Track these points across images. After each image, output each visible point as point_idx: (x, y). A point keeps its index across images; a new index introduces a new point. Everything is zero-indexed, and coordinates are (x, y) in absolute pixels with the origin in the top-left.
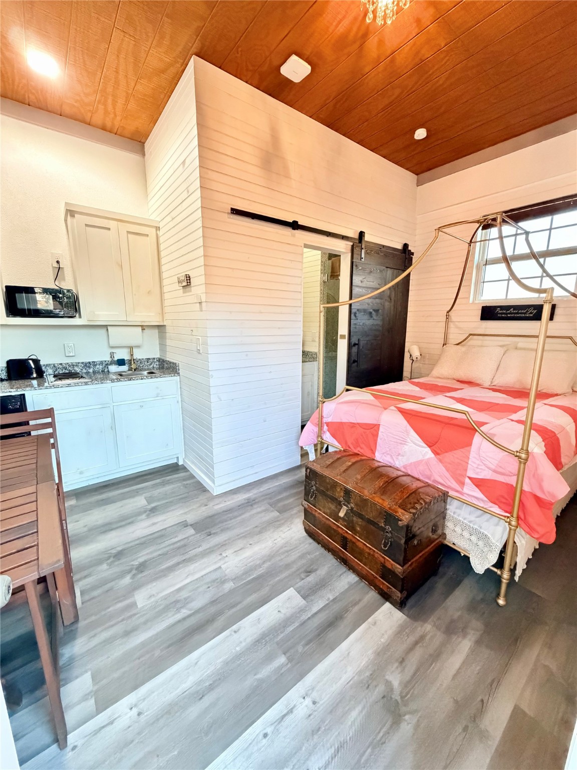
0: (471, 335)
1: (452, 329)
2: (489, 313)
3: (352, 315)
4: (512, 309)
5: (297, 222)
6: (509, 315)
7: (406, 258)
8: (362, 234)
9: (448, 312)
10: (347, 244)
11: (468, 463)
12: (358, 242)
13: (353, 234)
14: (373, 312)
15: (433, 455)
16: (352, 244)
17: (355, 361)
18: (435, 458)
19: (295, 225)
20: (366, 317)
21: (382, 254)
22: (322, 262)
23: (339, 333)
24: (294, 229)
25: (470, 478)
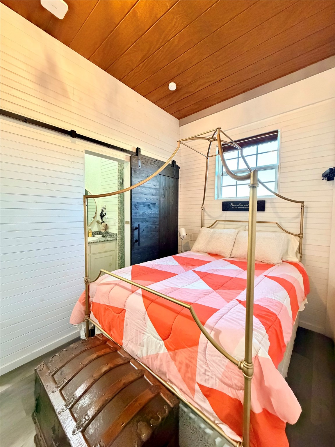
0: (217, 221)
1: (206, 217)
2: (227, 206)
3: (133, 207)
4: (240, 204)
5: (75, 132)
6: (238, 208)
7: (174, 170)
8: (138, 150)
9: (202, 206)
10: (126, 155)
12: (135, 155)
13: (131, 148)
14: (151, 205)
15: (166, 351)
16: (130, 155)
17: (136, 241)
18: (168, 353)
19: (73, 134)
20: (146, 208)
21: (156, 165)
22: (119, 170)
23: (125, 220)
24: (72, 136)
25: (198, 384)
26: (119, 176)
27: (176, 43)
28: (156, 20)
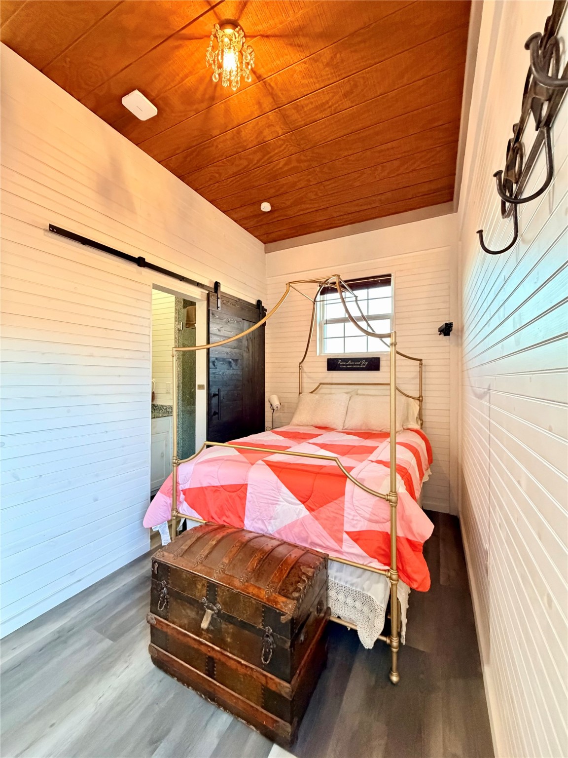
0: (321, 384)
1: (305, 380)
2: (334, 365)
3: (211, 364)
4: (350, 361)
5: (144, 259)
6: (348, 366)
7: (260, 313)
8: (217, 285)
9: (300, 363)
10: (202, 292)
11: (343, 516)
12: (213, 291)
13: (208, 282)
14: (232, 362)
15: (307, 513)
16: (207, 292)
17: (215, 413)
18: (310, 515)
19: (141, 262)
20: (226, 366)
21: (238, 306)
22: (176, 309)
23: (197, 383)
24: (139, 265)
25: (348, 533)
26: (176, 318)
27: (281, 166)
28: (262, 142)
